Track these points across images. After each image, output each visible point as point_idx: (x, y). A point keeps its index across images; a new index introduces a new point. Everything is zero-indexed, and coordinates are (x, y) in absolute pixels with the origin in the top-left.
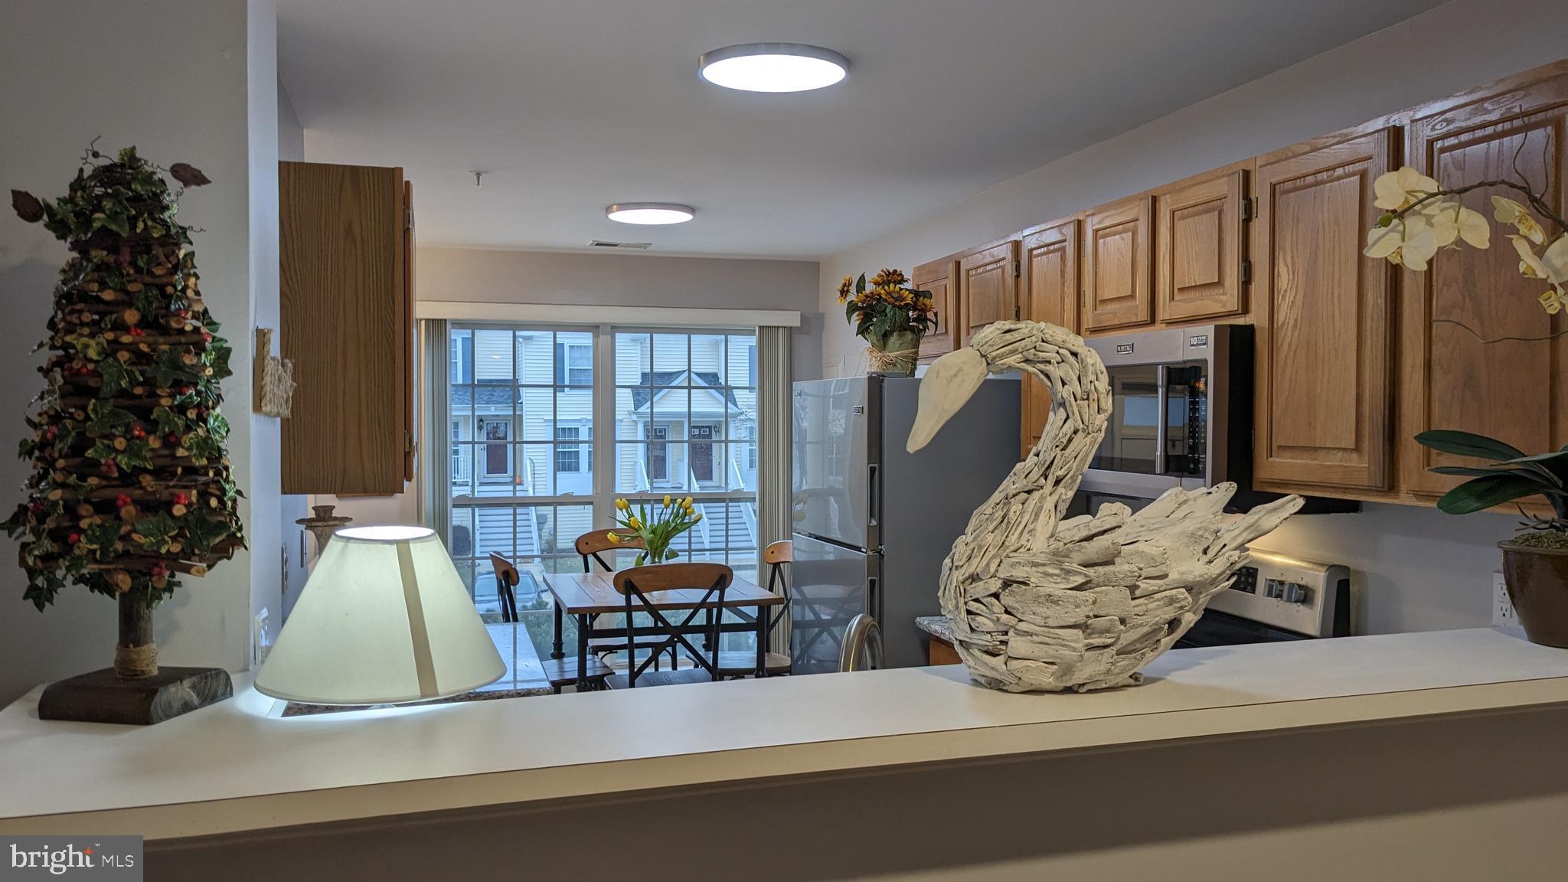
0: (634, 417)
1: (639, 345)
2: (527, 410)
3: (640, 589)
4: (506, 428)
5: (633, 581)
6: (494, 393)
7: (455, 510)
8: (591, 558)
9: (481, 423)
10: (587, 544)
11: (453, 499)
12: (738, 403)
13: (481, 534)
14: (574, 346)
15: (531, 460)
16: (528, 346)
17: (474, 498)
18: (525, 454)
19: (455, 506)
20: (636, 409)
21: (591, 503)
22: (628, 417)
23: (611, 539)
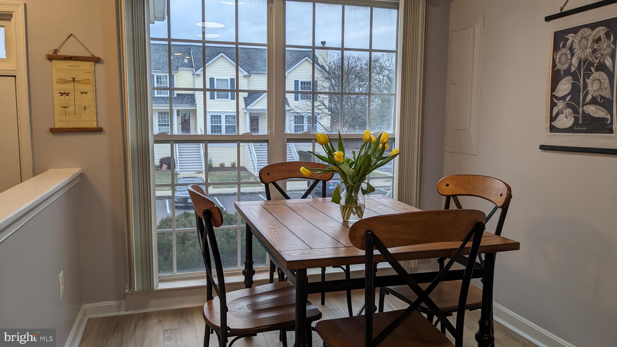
0: (245, 111)
1: (247, 79)
2: (199, 107)
3: (384, 242)
4: (190, 115)
5: (376, 233)
6: (184, 100)
7: (156, 145)
8: (271, 186)
9: (179, 113)
10: (268, 174)
11: (155, 135)
12: (290, 106)
13: (180, 161)
14: (218, 79)
15: (201, 129)
16: (198, 79)
17: (172, 136)
18: (198, 126)
19: (156, 142)
20: (246, 107)
21: (267, 141)
22: (242, 111)
23: (304, 173)
